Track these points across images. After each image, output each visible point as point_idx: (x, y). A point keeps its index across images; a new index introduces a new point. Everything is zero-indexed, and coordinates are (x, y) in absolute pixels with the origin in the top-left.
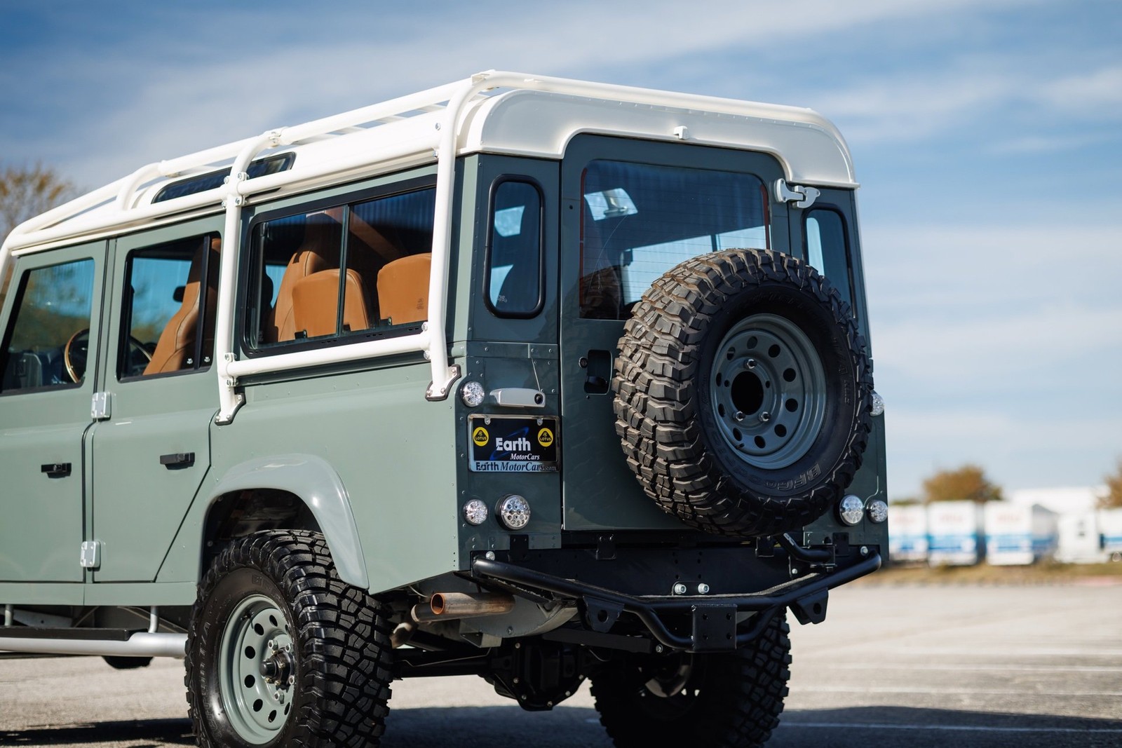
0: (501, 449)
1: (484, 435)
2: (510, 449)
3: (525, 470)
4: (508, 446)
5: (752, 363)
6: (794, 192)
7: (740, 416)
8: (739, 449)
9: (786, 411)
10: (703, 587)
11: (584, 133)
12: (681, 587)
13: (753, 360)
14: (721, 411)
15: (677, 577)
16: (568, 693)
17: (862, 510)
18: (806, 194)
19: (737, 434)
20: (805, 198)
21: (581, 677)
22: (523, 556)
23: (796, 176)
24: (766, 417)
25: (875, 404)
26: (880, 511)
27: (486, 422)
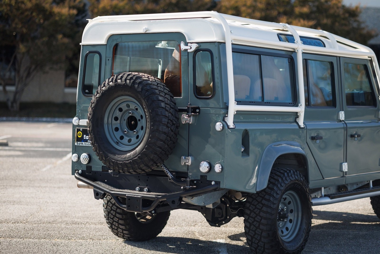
0: (85, 139)
1: (81, 134)
2: (88, 139)
3: (90, 146)
4: (87, 138)
5: (130, 113)
6: (188, 46)
7: (125, 131)
8: (119, 143)
9: (141, 130)
10: (146, 189)
11: (114, 35)
12: (137, 188)
13: (131, 112)
14: (117, 129)
15: (139, 185)
16: (224, 222)
17: (208, 167)
18: (191, 46)
19: (122, 138)
20: (191, 48)
21: (228, 217)
22: (90, 173)
23: (189, 40)
24: (135, 132)
25: (219, 126)
26: (218, 168)
27: (81, 130)
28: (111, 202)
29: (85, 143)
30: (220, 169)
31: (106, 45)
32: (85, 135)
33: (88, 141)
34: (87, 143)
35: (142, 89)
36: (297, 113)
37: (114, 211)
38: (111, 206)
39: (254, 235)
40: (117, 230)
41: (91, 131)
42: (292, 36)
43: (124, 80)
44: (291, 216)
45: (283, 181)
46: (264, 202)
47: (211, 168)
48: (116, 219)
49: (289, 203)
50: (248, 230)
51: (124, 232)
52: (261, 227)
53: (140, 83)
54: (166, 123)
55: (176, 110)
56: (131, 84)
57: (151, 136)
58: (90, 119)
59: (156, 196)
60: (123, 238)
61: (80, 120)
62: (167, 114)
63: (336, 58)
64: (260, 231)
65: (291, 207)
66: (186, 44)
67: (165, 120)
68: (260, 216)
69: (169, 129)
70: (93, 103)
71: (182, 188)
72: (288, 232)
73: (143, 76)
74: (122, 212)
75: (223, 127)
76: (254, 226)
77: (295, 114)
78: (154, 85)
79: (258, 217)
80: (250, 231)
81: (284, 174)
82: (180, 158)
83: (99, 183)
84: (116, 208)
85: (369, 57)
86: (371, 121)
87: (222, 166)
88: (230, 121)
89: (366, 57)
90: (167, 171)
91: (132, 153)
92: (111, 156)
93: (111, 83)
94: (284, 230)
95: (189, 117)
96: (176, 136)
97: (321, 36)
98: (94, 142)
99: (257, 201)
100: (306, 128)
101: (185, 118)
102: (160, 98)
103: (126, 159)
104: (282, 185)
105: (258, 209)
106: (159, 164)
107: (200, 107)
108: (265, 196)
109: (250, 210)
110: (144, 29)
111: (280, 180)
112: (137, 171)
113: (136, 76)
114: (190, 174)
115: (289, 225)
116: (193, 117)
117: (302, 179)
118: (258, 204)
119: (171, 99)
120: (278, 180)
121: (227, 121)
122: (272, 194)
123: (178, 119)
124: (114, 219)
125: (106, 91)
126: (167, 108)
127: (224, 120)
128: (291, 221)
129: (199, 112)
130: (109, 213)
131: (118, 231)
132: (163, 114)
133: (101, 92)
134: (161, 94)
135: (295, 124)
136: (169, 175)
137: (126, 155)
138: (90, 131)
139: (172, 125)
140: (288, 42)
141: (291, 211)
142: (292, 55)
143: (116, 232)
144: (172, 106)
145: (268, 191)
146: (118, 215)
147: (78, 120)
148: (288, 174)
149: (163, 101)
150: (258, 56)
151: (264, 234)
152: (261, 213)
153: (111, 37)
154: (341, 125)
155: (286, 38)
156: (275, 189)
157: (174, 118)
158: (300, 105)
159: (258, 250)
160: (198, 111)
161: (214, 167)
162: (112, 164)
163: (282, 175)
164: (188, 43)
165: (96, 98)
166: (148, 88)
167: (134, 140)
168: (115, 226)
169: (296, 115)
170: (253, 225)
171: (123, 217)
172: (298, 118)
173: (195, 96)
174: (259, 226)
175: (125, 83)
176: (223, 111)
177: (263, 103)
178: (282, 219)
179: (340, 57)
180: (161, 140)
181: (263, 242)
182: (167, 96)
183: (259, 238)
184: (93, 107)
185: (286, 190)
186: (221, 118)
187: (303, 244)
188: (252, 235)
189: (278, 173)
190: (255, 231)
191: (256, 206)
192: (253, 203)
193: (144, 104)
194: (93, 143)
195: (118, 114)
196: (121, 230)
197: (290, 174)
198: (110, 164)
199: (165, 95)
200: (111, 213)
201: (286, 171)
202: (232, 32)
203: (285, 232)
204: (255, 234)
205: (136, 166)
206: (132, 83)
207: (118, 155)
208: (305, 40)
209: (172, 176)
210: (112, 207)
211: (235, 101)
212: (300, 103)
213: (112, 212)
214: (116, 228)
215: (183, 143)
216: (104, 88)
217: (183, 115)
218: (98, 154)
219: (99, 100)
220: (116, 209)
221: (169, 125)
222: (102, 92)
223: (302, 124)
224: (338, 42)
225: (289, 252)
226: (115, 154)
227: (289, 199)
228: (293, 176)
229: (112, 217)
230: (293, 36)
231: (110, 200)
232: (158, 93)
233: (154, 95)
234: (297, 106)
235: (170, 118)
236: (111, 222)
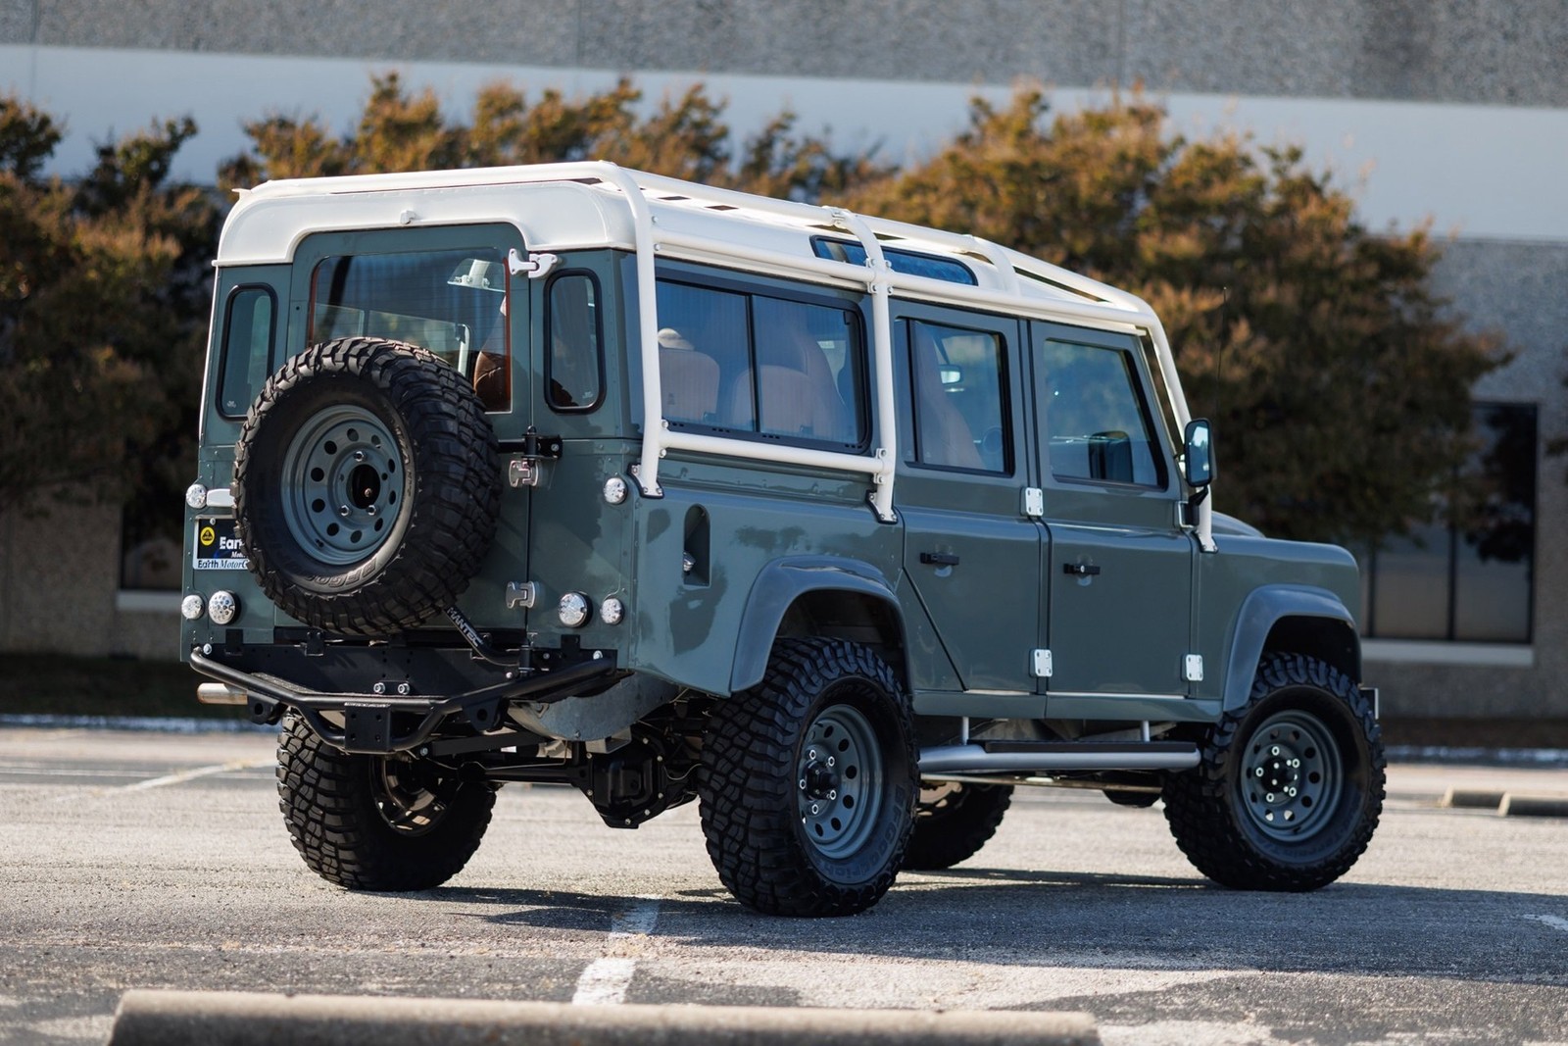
0: (224, 548)
1: (210, 535)
2: (232, 547)
3: (241, 568)
4: (230, 544)
5: (359, 456)
6: (528, 261)
7: (344, 511)
8: (326, 545)
9: (388, 503)
10: (403, 688)
11: (315, 233)
12: (379, 687)
13: (360, 452)
14: (318, 506)
15: (384, 676)
16: (647, 812)
17: (582, 609)
18: (539, 262)
19: (333, 530)
20: (538, 266)
21: (660, 796)
22: (239, 650)
23: (533, 242)
24: (371, 510)
25: (613, 490)
26: (610, 611)
27: (211, 522)
28: (300, 759)
29: (224, 560)
30: (616, 612)
31: (291, 264)
32: (225, 538)
33: (234, 554)
34: (230, 561)
35: (393, 382)
36: (871, 475)
37: (309, 785)
38: (300, 771)
39: (728, 828)
40: (318, 848)
41: (244, 509)
42: (859, 245)
43: (341, 359)
44: (851, 788)
45: (818, 670)
46: (756, 726)
47: (592, 611)
48: (316, 813)
49: (844, 745)
50: (709, 812)
51: (343, 855)
52: (748, 800)
53: (387, 365)
54: (461, 479)
55: (491, 445)
56: (361, 368)
57: (416, 515)
58: (240, 475)
59: (432, 701)
60: (338, 879)
61: (209, 492)
62: (463, 452)
63: (1016, 321)
64: (745, 814)
65: (851, 757)
66: (525, 256)
67: (456, 471)
68: (744, 769)
69: (471, 497)
70: (250, 428)
71: (508, 675)
72: (838, 833)
73: (397, 347)
74: (334, 789)
75: (627, 493)
76: (727, 799)
77: (867, 479)
78: (427, 370)
79: (738, 771)
80: (716, 816)
81: (820, 651)
82: (504, 588)
83: (266, 676)
84: (315, 775)
85: (1138, 328)
86: (1151, 533)
87: (622, 605)
88: (648, 476)
89: (1131, 329)
90: (465, 628)
91: (362, 568)
92: (302, 581)
93: (305, 367)
94: (827, 826)
95: (531, 465)
96: (493, 521)
97: (968, 254)
98: (252, 543)
99: (736, 724)
100: (900, 525)
101: (521, 472)
102: (445, 407)
103: (345, 587)
104: (811, 681)
105: (739, 747)
106: (441, 601)
107: (562, 436)
108: (759, 709)
109: (716, 753)
110: (403, 215)
111: (807, 666)
112: (374, 621)
113: (376, 346)
114: (533, 634)
115: (844, 815)
116: (543, 464)
117: (881, 674)
118: (737, 734)
119: (476, 412)
120: (801, 667)
121: (639, 475)
122: (779, 702)
123: (500, 472)
124: (310, 812)
125: (286, 392)
126: (464, 437)
127: (629, 473)
128: (848, 802)
129: (559, 453)
130: (294, 793)
131: (321, 852)
132: (453, 453)
133: (275, 395)
134: (447, 396)
135: (867, 510)
136: (472, 637)
137: (344, 577)
138: (240, 513)
139: (479, 487)
140: (848, 262)
141: (851, 773)
142: (860, 304)
143: (317, 858)
144: (479, 432)
145: (768, 693)
146: (321, 800)
147: (203, 493)
148: (833, 651)
149: (452, 417)
150: (744, 297)
151: (756, 822)
153: (309, 240)
154: (1029, 535)
155: (841, 248)
156: (789, 688)
157: (485, 467)
158: (879, 451)
159: (740, 876)
160: (555, 448)
161: (601, 607)
162: (302, 604)
163: (814, 654)
164: (530, 252)
165: (260, 413)
166: (410, 378)
167: (368, 534)
168: (313, 835)
169: (869, 483)
170: (725, 796)
171: (336, 802)
172: (875, 494)
173: (549, 410)
174: (741, 798)
175: (344, 367)
176: (625, 448)
177: (755, 434)
178: (817, 792)
179: (1029, 320)
180: (448, 529)
181: (752, 848)
182: (464, 403)
183: (740, 837)
184: (250, 441)
185: (828, 700)
186: (620, 467)
187: (884, 871)
188: (722, 828)
189: (803, 648)
190: (728, 815)
191: (733, 745)
192: (723, 732)
193: (398, 424)
194: (249, 546)
195: (323, 460)
196: (333, 848)
197: (839, 653)
198: (296, 604)
199: (459, 401)
200: (301, 795)
201: (829, 644)
202: (656, 219)
203: (830, 833)
204: (731, 822)
205: (372, 605)
206: (364, 367)
207: (322, 576)
208: (902, 260)
209: (480, 641)
210: (305, 775)
212: (880, 447)
213: (304, 790)
214: (315, 843)
215: (514, 544)
216: (282, 384)
217: (513, 462)
218: (263, 579)
219: (267, 420)
220: (318, 780)
221: (468, 484)
222: (278, 394)
223: (886, 511)
224: (1018, 270)
225: (836, 886)
226: (311, 575)
227: (841, 733)
228: (851, 658)
229: (304, 805)
230: (862, 246)
231: (299, 751)
232: (440, 393)
233: (426, 399)
234: (871, 454)
235: (472, 466)
236: (301, 824)
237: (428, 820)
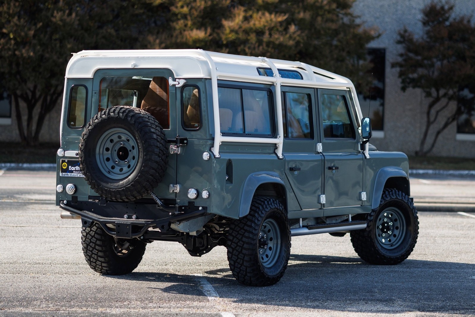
0: (71, 169)
1: (66, 165)
2: (73, 169)
4: (73, 168)
5: (122, 144)
6: (176, 81)
7: (117, 161)
8: (111, 172)
9: (132, 160)
10: (134, 217)
11: (100, 69)
12: (126, 216)
13: (122, 143)
14: (108, 160)
15: (127, 213)
16: (205, 252)
17: (196, 194)
18: (180, 82)
19: (113, 168)
20: (179, 83)
21: (209, 246)
22: (76, 203)
23: (177, 76)
24: (126, 161)
25: (206, 156)
26: (205, 194)
27: (66, 161)
28: (90, 234)
30: (207, 195)
31: (93, 79)
35: (135, 122)
36: (276, 144)
37: (93, 243)
38: (90, 238)
39: (237, 260)
40: (95, 263)
41: (84, 161)
42: (270, 69)
43: (117, 113)
44: (271, 244)
45: (264, 209)
46: (246, 228)
47: (199, 194)
48: (95, 251)
49: (269, 231)
50: (231, 255)
51: (104, 265)
52: (244, 251)
53: (133, 116)
54: (158, 153)
55: (165, 141)
56: (124, 117)
57: (144, 165)
58: (82, 150)
59: (146, 222)
60: (101, 272)
61: (66, 152)
62: (158, 144)
63: (313, 89)
64: (243, 256)
65: (271, 235)
66: (174, 80)
67: (157, 150)
68: (243, 241)
69: (160, 158)
70: (85, 134)
71: (170, 214)
72: (268, 259)
73: (135, 110)
74: (101, 244)
75: (210, 157)
76: (237, 251)
77: (274, 145)
78: (145, 118)
79: (241, 242)
80: (233, 256)
81: (264, 203)
82: (169, 186)
83: (86, 212)
84: (95, 240)
85: (347, 88)
86: (350, 154)
87: (209, 193)
88: (216, 151)
89: (345, 88)
90: (156, 199)
91: (125, 181)
92: (104, 184)
93: (104, 116)
94: (264, 257)
95: (178, 147)
96: (166, 165)
97: (298, 68)
98: (87, 171)
99: (239, 227)
100: (284, 159)
101: (174, 149)
102: (152, 130)
103: (119, 187)
104: (262, 212)
105: (241, 234)
106: (150, 191)
107: (187, 138)
108: (247, 222)
109: (233, 236)
110: (132, 65)
111: (261, 208)
112: (129, 198)
113: (129, 109)
114: (178, 201)
115: (269, 253)
116: (181, 147)
117: (281, 208)
118: (240, 230)
119: (161, 131)
120: (259, 208)
121: (213, 151)
122: (253, 220)
123: (167, 149)
124: (93, 251)
125: (98, 123)
126: (158, 140)
127: (210, 150)
128: (270, 249)
129: (187, 143)
130: (88, 245)
131: (96, 264)
132: (155, 145)
133: (94, 124)
134: (152, 126)
135: (274, 155)
136: (159, 202)
137: (119, 183)
138: (82, 162)
139: (163, 155)
140: (267, 76)
141: (271, 239)
142: (271, 88)
143: (94, 265)
144: (162, 137)
145: (249, 217)
146: (97, 247)
147: (63, 152)
148: (268, 202)
149: (154, 133)
150: (239, 90)
151: (246, 258)
152: (243, 238)
153: (98, 71)
154: (319, 157)
155: (265, 71)
156: (256, 215)
157: (165, 149)
158: (278, 136)
159: (240, 275)
160: (185, 142)
161: (202, 193)
162: (104, 192)
163: (262, 204)
164: (176, 79)
165: (88, 130)
166: (140, 120)
167: (125, 169)
168: (94, 258)
169: (275, 146)
170: (236, 250)
171: (102, 248)
172: (277, 150)
173: (182, 128)
174: (242, 250)
175: (118, 116)
176: (210, 142)
177: (244, 134)
178: (262, 246)
179: (317, 89)
180: (153, 169)
181: (245, 266)
182: (157, 128)
183: (241, 263)
184: (85, 139)
185: (267, 218)
186: (208, 148)
187: (282, 271)
188: (235, 260)
189: (258, 201)
190: (237, 256)
191: (238, 232)
192: (235, 229)
193: (137, 135)
194: (85, 172)
195: (109, 145)
196: (100, 263)
197: (270, 203)
198: (102, 192)
199: (156, 127)
200: (90, 246)
201: (266, 200)
202: (217, 68)
203: (266, 259)
204: (238, 258)
205: (128, 193)
206: (125, 116)
207: (111, 183)
208: (284, 73)
209: (161, 203)
210: (92, 240)
211: (221, 132)
212: (278, 135)
213: (91, 244)
214: (94, 261)
215: (171, 172)
216: (96, 121)
217: (171, 146)
218: (91, 183)
219: (91, 132)
220: (96, 241)
221: (160, 155)
222: (95, 124)
223: (280, 154)
224: (315, 73)
225: (269, 276)
226: (107, 183)
227: (269, 227)
228: (273, 204)
229: (91, 249)
231: (89, 232)
232: (150, 125)
233: (146, 127)
234: (276, 137)
235: (161, 149)
236: (90, 255)
237: (127, 252)
